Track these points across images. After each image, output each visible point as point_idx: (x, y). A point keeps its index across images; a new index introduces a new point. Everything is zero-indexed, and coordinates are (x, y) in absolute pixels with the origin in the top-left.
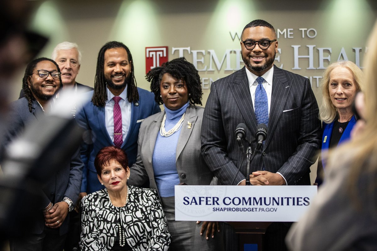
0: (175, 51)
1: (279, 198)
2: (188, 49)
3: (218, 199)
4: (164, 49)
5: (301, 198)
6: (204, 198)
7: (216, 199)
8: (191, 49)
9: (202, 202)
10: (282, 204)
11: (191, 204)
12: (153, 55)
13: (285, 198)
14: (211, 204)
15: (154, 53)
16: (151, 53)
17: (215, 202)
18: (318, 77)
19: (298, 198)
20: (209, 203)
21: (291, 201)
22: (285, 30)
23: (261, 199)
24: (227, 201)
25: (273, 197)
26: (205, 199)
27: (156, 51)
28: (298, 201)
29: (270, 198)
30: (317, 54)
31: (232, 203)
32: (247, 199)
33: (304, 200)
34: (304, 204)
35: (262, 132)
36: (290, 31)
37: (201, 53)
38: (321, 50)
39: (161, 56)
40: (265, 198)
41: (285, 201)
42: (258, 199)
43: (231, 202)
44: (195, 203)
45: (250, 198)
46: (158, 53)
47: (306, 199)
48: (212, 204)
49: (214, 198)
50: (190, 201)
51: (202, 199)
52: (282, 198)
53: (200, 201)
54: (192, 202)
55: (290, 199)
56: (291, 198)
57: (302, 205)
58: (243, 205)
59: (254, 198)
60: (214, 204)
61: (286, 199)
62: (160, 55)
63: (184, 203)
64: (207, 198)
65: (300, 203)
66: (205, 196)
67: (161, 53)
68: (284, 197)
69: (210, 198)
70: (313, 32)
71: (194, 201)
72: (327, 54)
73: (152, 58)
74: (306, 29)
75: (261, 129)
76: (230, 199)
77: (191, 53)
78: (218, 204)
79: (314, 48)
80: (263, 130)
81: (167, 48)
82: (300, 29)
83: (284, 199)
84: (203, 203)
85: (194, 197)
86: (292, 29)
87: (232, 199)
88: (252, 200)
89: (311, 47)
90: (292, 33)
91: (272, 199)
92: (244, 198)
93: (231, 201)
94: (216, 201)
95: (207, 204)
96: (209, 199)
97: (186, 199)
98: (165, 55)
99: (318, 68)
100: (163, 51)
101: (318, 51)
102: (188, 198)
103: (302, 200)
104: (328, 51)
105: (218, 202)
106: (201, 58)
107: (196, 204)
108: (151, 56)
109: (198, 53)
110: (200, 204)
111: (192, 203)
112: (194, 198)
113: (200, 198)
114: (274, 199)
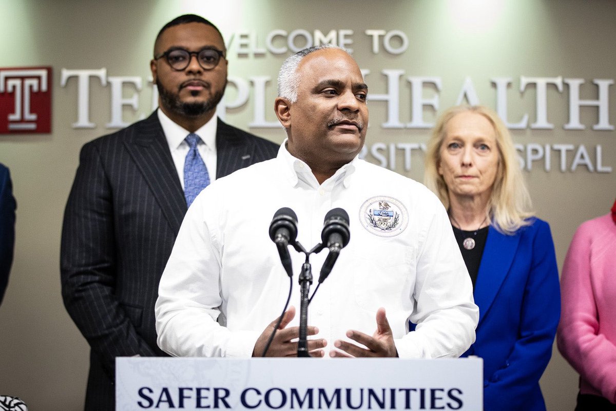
0: (70, 78)
1: (384, 390)
2: (102, 73)
3: (227, 393)
4: (43, 73)
5: (442, 390)
6: (191, 389)
7: (222, 394)
8: (108, 75)
9: (186, 401)
10: (393, 406)
11: (157, 406)
12: (14, 87)
13: (400, 390)
14: (208, 407)
15: (18, 83)
16: (11, 83)
17: (220, 402)
18: (408, 146)
19: (433, 391)
20: (204, 402)
21: (415, 398)
22: (333, 34)
23: (338, 392)
24: (252, 398)
25: (371, 387)
26: (193, 394)
27: (23, 78)
28: (433, 399)
29: (362, 390)
30: (407, 91)
31: (263, 403)
32: (302, 394)
33: (450, 394)
34: (449, 405)
35: (339, 227)
36: (346, 36)
37: (132, 85)
38: (417, 82)
39: (35, 88)
40: (348, 391)
41: (400, 398)
42: (330, 394)
43: (260, 402)
44: (167, 405)
45: (310, 392)
46: (28, 82)
47: (455, 393)
48: (212, 404)
49: (216, 391)
50: (155, 397)
51: (186, 393)
52: (393, 391)
53: (181, 397)
54: (160, 401)
55: (412, 393)
56: (415, 390)
57: (443, 408)
58: (292, 407)
59: (322, 391)
60: (216, 406)
61: (404, 393)
62: (31, 87)
63: (140, 404)
64: (199, 391)
65: (438, 403)
66: (195, 386)
67: (35, 82)
68: (397, 387)
69: (208, 389)
70: (398, 39)
71: (164, 398)
72: (430, 91)
73: (12, 94)
74: (382, 32)
75: (336, 219)
76: (259, 393)
77: (109, 84)
78: (227, 406)
79: (401, 77)
80: (340, 222)
81: (50, 71)
82: (369, 32)
83: (397, 393)
84: (190, 403)
85: (165, 386)
86: (349, 32)
87: (263, 392)
88: (316, 394)
89: (393, 75)
90: (349, 41)
91: (366, 394)
92: (294, 391)
93: (262, 397)
94: (223, 399)
95: (199, 405)
96: (204, 393)
97: (146, 392)
98: (44, 87)
99: (409, 125)
100: (39, 78)
101: (409, 84)
102: (151, 391)
103: (444, 395)
104: (433, 85)
105: (227, 400)
106: (131, 97)
107: (171, 405)
108: (10, 89)
109: (124, 84)
110: (181, 405)
111: (161, 404)
112: (165, 390)
113: (181, 390)
114: (371, 392)
